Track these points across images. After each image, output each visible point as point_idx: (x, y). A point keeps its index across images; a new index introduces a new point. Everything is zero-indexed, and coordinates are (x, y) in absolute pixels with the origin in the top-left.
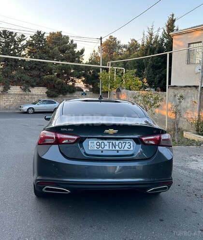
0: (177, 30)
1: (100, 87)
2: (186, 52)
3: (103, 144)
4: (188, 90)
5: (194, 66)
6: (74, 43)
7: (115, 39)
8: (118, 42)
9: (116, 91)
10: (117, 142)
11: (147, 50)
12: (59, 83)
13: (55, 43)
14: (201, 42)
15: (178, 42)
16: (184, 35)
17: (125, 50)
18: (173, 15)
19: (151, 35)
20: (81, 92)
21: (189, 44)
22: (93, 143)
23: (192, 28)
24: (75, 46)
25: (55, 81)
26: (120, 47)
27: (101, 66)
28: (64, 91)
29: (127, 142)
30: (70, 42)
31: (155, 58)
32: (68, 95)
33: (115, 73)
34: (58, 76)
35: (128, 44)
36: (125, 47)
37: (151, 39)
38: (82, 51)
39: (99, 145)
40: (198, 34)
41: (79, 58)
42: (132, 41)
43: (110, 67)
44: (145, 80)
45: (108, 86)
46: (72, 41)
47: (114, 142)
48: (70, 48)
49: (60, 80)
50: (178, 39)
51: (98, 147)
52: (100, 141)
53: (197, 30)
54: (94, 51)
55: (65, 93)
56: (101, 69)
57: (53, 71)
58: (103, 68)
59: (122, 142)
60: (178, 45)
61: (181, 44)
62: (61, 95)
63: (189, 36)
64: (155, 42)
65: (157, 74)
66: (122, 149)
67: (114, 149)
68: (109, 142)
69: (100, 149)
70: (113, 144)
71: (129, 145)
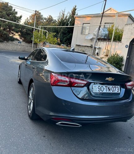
0: (77, 15)
1: (33, 40)
2: (81, 27)
3: (102, 88)
4: (86, 48)
5: (84, 36)
6: (16, 11)
7: (40, 13)
8: (42, 15)
9: (43, 44)
10: (111, 87)
11: (61, 23)
12: (5, 34)
13: (3, 9)
14: (89, 23)
15: (78, 21)
16: (81, 18)
17: (45, 21)
18: (76, 6)
19: (64, 15)
20: (18, 41)
21: (83, 23)
22: (96, 87)
23: (85, 15)
24: (16, 13)
25: (2, 33)
26: (42, 19)
27: (34, 28)
28: (7, 39)
29: (117, 87)
30: (13, 10)
31: (65, 28)
32: (10, 42)
33: (42, 33)
34: (4, 29)
35: (47, 18)
36: (45, 19)
37: (63, 17)
38: (21, 17)
39: (100, 89)
40: (89, 19)
41: (18, 21)
42: (49, 16)
43: (40, 29)
44: (59, 40)
45: (38, 40)
46: (14, 10)
47: (109, 86)
48: (13, 14)
49: (6, 32)
50: (78, 20)
51: (99, 90)
52: (101, 86)
53: (88, 17)
54: (28, 18)
55: (8, 41)
56: (34, 30)
57: (2, 26)
58: (35, 29)
59: (114, 86)
60: (78, 23)
61: (79, 23)
62: (5, 42)
63: (84, 19)
64: (66, 19)
65: (64, 37)
66: (114, 92)
67: (109, 92)
68: (106, 87)
69: (101, 92)
70: (108, 88)
71: (118, 89)
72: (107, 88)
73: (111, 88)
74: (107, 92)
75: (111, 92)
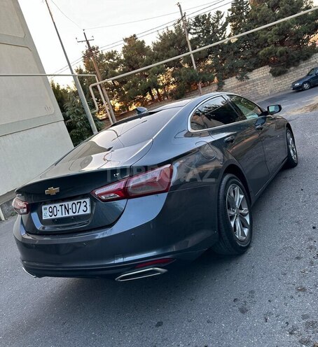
3: (55, 209)
10: (70, 203)
22: (46, 208)
25: (276, 53)
29: (82, 201)
32: (303, 64)
39: (52, 212)
47: (66, 203)
51: (51, 214)
52: (52, 206)
55: (296, 63)
59: (76, 202)
62: (292, 68)
66: (76, 214)
67: (67, 215)
68: (61, 206)
69: (53, 217)
70: (65, 208)
71: (85, 206)
72: (63, 207)
73: (70, 207)
74: (64, 216)
75: (71, 214)
